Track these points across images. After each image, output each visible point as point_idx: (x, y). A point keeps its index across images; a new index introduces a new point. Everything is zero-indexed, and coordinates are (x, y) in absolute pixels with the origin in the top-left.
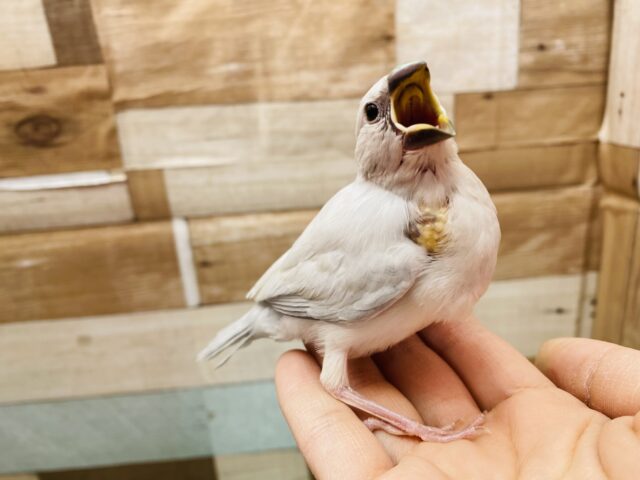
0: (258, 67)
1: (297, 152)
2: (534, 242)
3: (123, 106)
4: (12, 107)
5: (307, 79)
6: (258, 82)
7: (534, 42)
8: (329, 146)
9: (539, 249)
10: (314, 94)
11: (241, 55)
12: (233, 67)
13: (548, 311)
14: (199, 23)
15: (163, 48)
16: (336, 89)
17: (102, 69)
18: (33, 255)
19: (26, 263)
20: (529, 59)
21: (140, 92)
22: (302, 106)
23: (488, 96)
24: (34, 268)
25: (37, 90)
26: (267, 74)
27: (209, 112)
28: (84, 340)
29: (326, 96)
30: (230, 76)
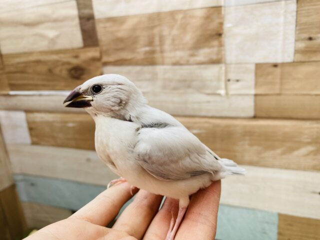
0: (158, 48)
1: (175, 89)
2: (304, 150)
3: (106, 64)
4: (68, 63)
5: (180, 54)
6: (157, 56)
7: (307, 36)
8: (189, 87)
9: (308, 155)
10: (182, 62)
11: (151, 43)
12: (147, 49)
13: (314, 193)
14: (134, 29)
15: (121, 40)
16: (192, 60)
17: (98, 49)
18: (73, 122)
19: (71, 125)
20: (302, 45)
21: (111, 59)
22: (177, 67)
23: (275, 66)
24: (73, 127)
25: (77, 57)
26: (162, 52)
27: (138, 68)
28: (88, 160)
29: (188, 63)
30: (146, 53)
